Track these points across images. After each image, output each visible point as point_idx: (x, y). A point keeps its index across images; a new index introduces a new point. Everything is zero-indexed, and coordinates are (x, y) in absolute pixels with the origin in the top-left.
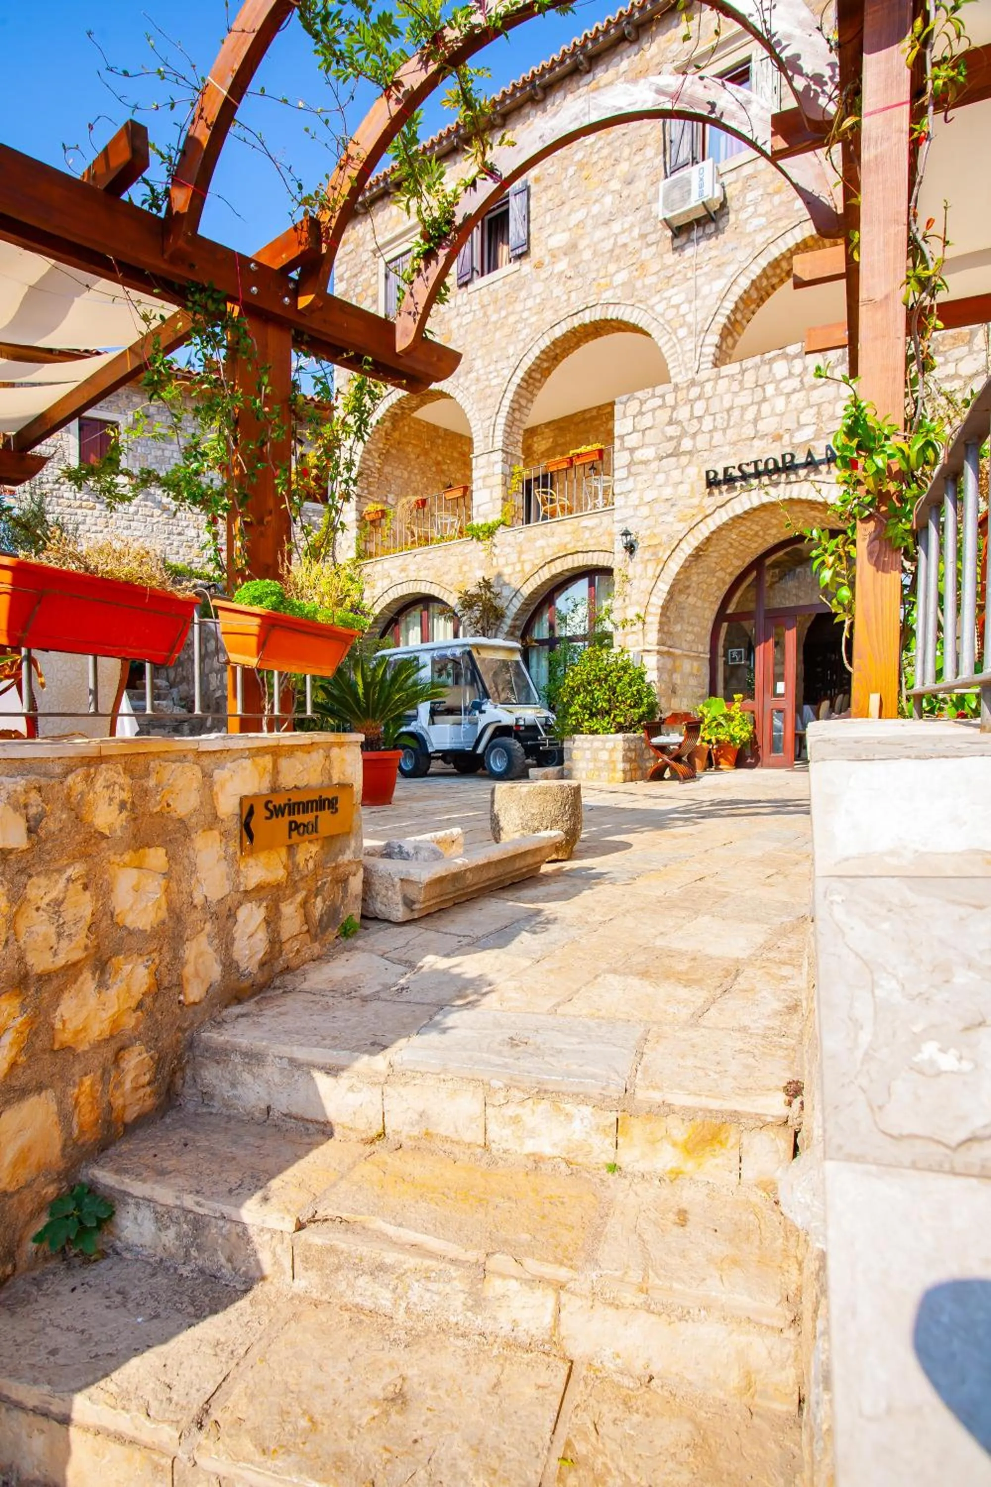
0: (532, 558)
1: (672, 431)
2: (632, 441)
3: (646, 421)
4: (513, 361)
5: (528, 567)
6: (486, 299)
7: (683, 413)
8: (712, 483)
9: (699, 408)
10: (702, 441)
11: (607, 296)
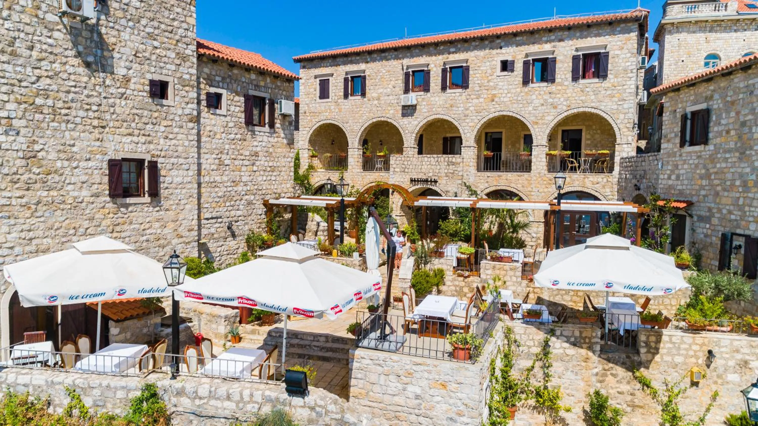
0: (366, 181)
1: (403, 166)
2: (394, 166)
3: (398, 162)
4: (361, 124)
5: (365, 183)
6: (353, 104)
7: (406, 163)
8: (412, 181)
9: (409, 163)
10: (410, 170)
11: (388, 115)
